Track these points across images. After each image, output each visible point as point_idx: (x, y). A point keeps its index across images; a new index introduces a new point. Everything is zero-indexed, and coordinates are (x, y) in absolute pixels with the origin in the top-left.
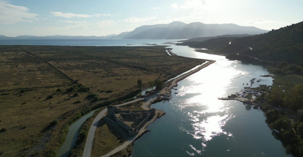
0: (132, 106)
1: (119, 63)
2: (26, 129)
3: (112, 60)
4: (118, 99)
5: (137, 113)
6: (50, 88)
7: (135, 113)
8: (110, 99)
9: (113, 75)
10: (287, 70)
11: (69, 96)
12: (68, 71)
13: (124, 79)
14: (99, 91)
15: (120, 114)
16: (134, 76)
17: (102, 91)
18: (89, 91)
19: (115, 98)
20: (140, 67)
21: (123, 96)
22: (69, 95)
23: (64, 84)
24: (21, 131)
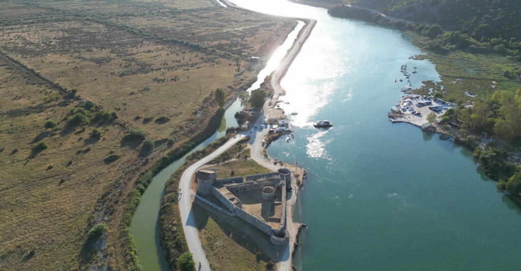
0: (231, 158)
1: (135, 31)
2: (38, 256)
3: (114, 20)
4: (193, 140)
5: (258, 180)
6: (22, 118)
7: (256, 183)
8: (176, 141)
9: (140, 67)
10: (446, 42)
11: (81, 139)
12: (33, 59)
13: (172, 80)
14: (140, 118)
15: (228, 188)
16: (187, 70)
17: (147, 121)
18: (117, 120)
19: (187, 139)
20: (185, 42)
21: (199, 131)
22: (78, 137)
23: (49, 102)
24: (28, 264)
